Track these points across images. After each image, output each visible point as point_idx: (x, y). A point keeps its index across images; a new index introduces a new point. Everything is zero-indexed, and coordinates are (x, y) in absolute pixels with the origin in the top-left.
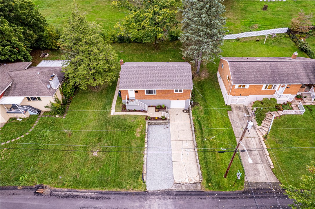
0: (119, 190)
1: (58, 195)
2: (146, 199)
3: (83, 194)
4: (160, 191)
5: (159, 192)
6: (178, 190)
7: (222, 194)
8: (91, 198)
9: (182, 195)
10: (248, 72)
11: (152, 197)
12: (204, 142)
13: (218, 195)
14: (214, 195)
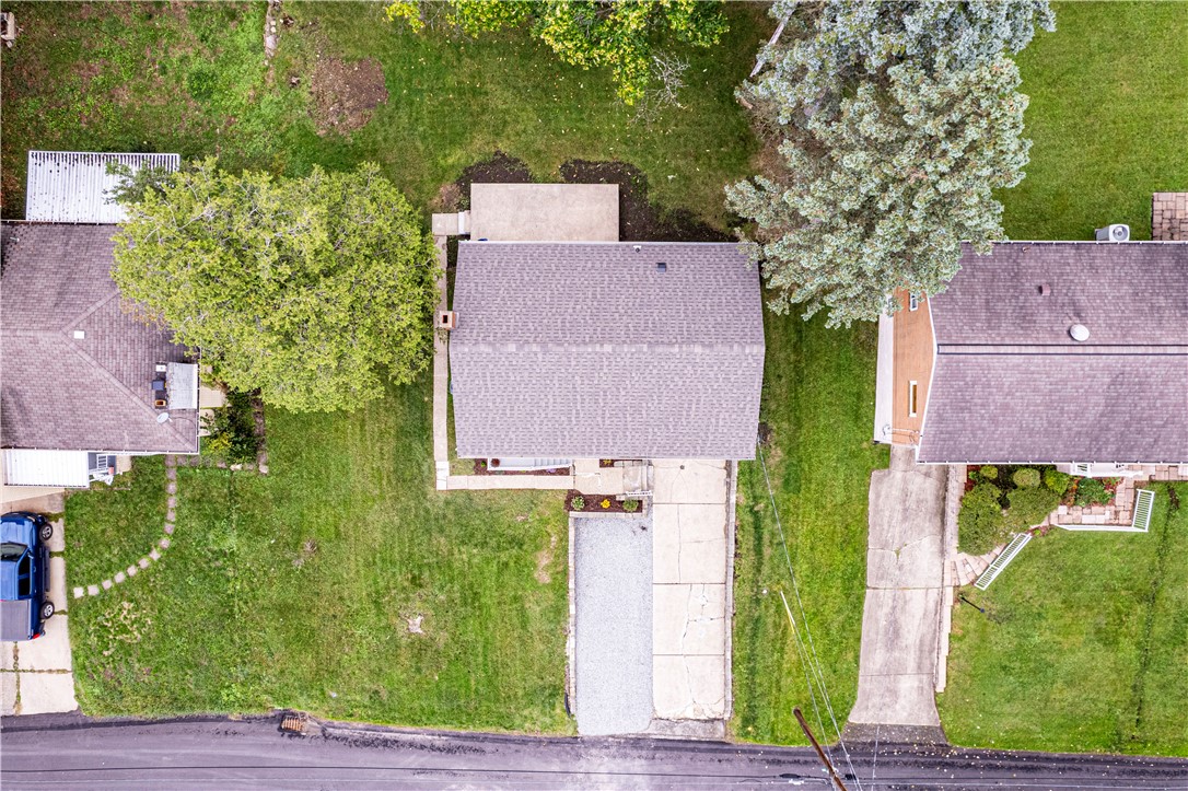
0: (502, 731)
1: (346, 739)
2: (578, 756)
3: (410, 737)
4: (613, 736)
5: (610, 739)
6: (663, 737)
7: (777, 753)
8: (433, 748)
9: (671, 749)
10: (1006, 406)
11: (594, 751)
12: (758, 601)
13: (766, 753)
14: (756, 752)
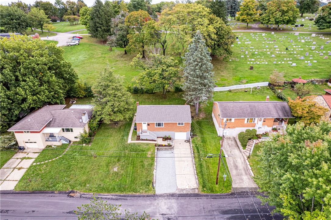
0: (134, 193)
1: (86, 197)
2: (155, 199)
3: (106, 197)
4: (166, 194)
6: (180, 193)
7: (214, 196)
8: (112, 199)
9: (183, 196)
10: (233, 110)
11: (160, 198)
12: (200, 161)
13: (211, 196)
14: (208, 196)
